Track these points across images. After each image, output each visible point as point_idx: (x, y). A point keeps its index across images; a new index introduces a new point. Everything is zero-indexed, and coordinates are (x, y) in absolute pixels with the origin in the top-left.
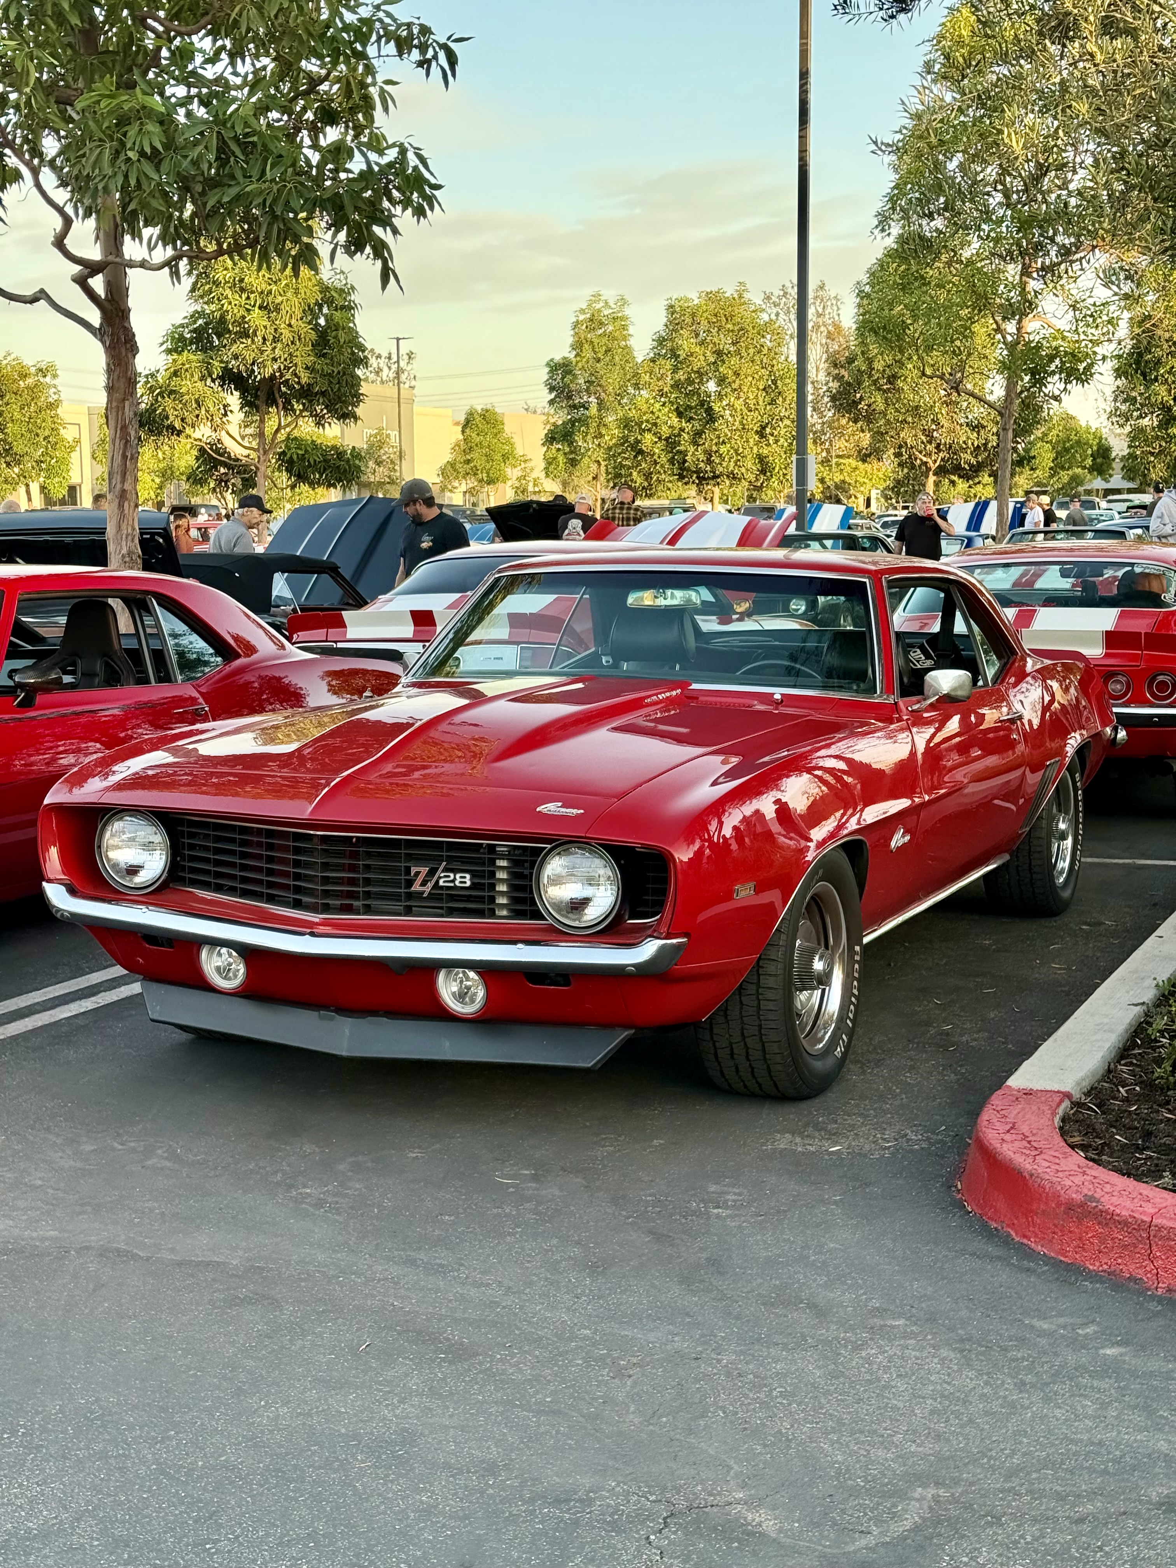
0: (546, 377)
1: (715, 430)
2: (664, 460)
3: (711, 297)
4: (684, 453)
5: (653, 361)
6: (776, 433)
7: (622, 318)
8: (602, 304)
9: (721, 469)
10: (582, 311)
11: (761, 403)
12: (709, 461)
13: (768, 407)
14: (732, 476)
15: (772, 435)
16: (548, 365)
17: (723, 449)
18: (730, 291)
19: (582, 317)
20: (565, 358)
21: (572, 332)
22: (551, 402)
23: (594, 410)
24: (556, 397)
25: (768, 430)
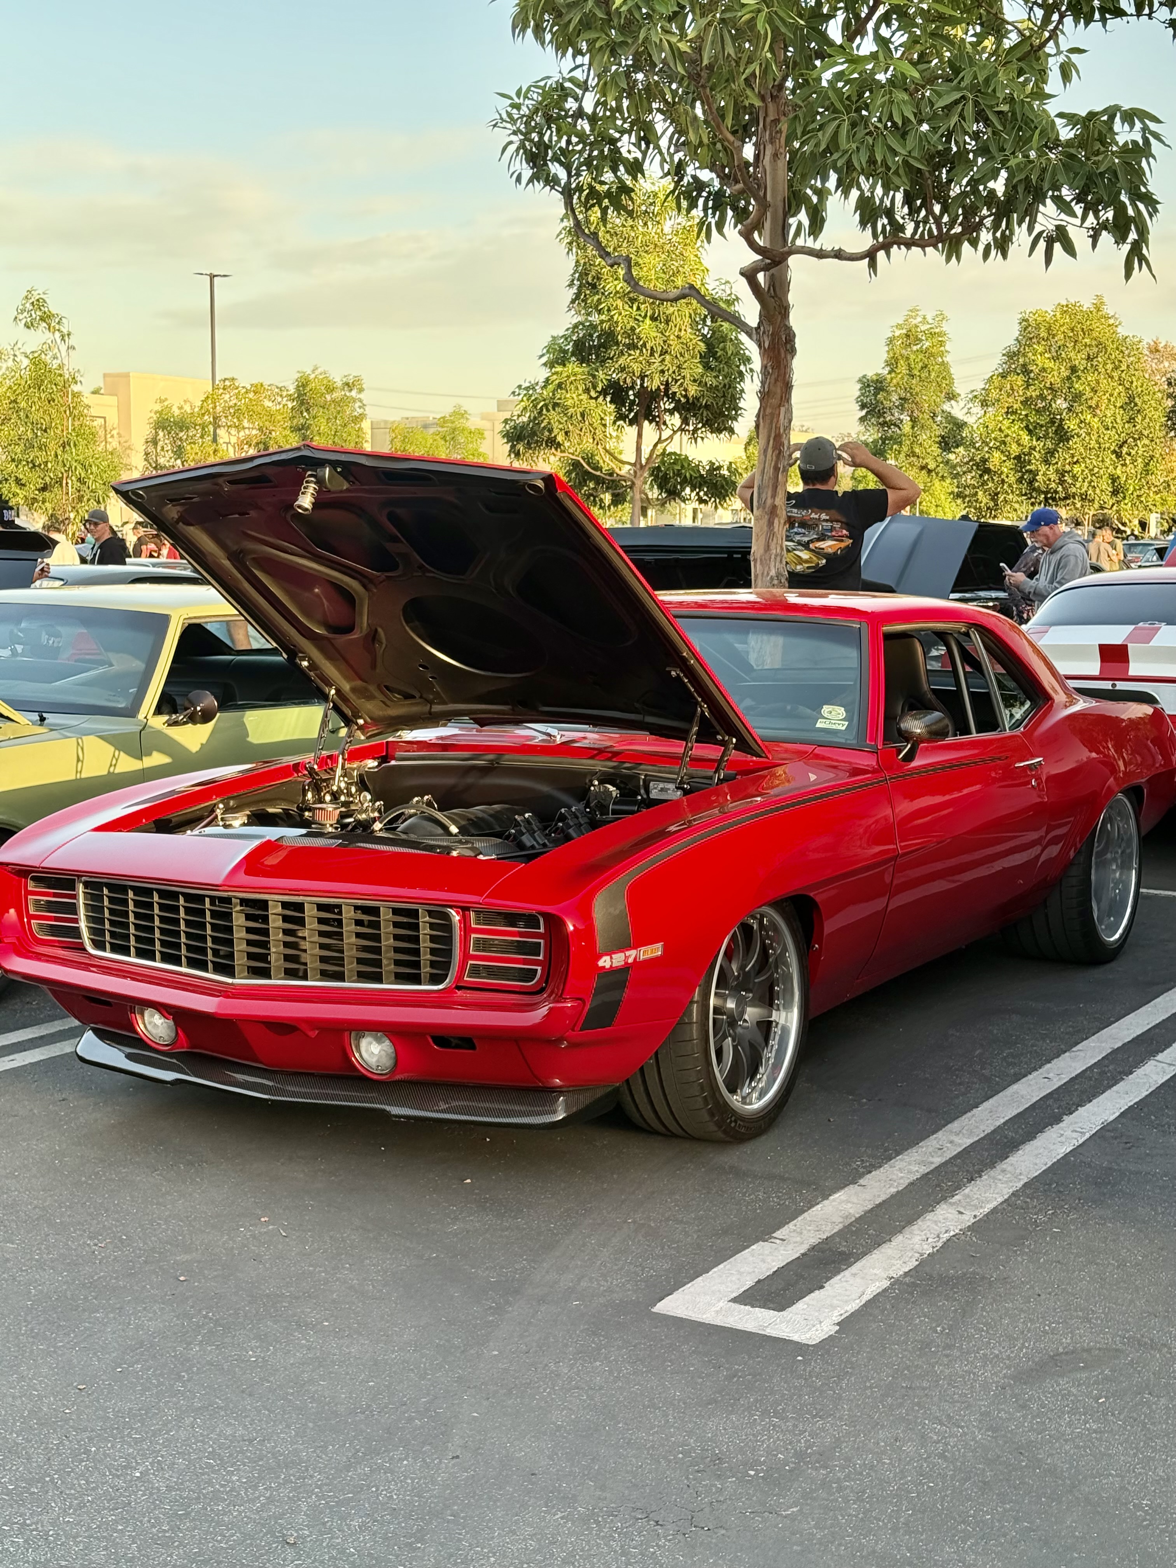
0: (858, 393)
1: (1069, 449)
2: (1012, 479)
3: (1065, 310)
4: (1034, 473)
5: (1003, 376)
6: (1133, 452)
7: (940, 334)
8: (919, 319)
9: (1074, 490)
10: (898, 326)
11: (1118, 420)
12: (1062, 482)
13: (1127, 426)
14: (1084, 498)
15: (1129, 454)
16: (860, 381)
17: (1077, 469)
18: (1087, 305)
19: (897, 333)
20: (877, 375)
21: (887, 349)
22: (862, 419)
23: (907, 428)
24: (867, 413)
25: (1125, 450)
